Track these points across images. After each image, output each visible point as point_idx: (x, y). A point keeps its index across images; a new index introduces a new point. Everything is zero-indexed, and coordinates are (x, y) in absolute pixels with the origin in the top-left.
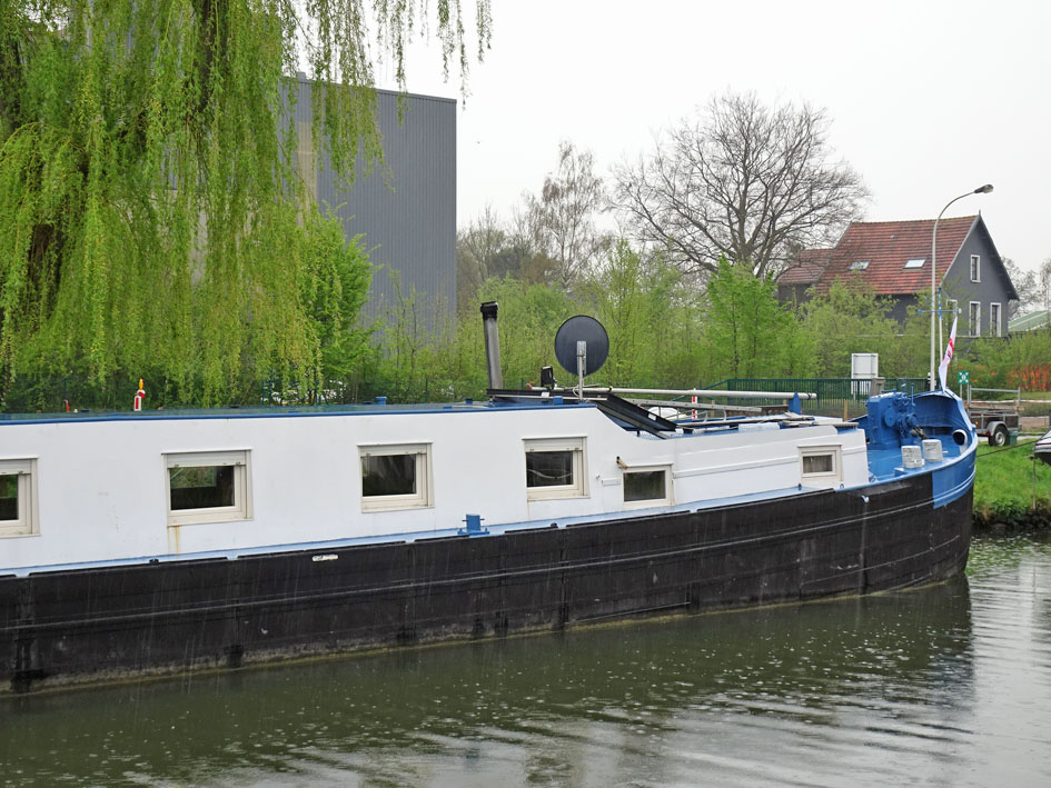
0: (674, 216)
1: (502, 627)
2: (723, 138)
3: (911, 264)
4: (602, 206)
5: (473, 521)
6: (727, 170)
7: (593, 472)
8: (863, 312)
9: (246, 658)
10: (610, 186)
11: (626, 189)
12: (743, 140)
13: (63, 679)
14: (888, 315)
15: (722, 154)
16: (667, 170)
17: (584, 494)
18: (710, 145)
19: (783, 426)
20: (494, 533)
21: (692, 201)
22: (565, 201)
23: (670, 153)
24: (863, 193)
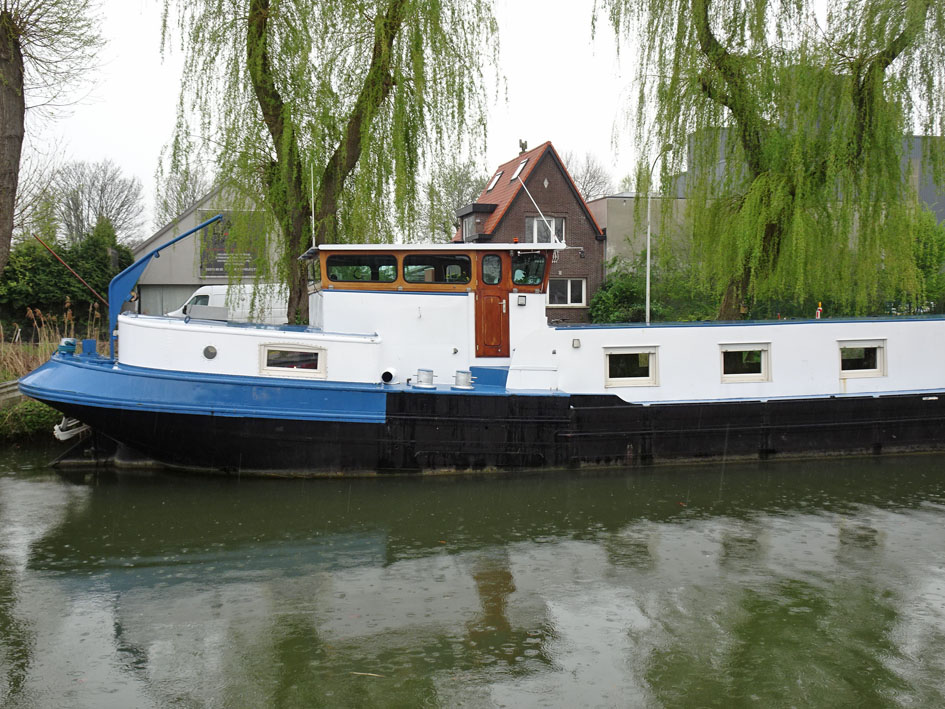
9: (884, 450)
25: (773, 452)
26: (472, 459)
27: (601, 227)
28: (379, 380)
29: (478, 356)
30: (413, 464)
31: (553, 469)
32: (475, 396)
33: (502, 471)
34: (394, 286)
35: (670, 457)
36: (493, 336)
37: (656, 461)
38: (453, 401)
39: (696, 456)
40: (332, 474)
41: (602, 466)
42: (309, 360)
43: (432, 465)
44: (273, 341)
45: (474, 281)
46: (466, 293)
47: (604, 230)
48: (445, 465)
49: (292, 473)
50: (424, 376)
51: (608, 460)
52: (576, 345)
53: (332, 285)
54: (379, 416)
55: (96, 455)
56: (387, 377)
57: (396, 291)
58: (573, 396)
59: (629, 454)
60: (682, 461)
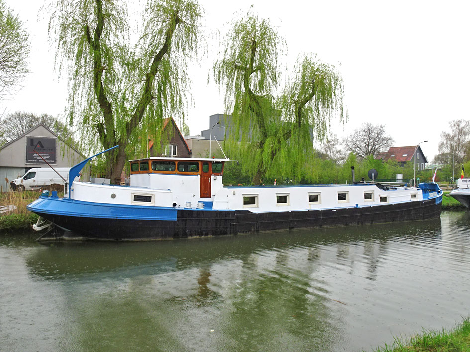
0: (354, 146)
1: (362, 224)
2: (364, 131)
3: (404, 155)
4: (339, 144)
5: (357, 205)
6: (365, 137)
7: (375, 197)
8: (396, 165)
9: (322, 227)
10: (340, 141)
11: (344, 141)
12: (368, 131)
13: (296, 229)
14: (401, 166)
15: (364, 133)
16: (352, 137)
17: (373, 200)
18: (362, 132)
19: (406, 189)
20: (360, 207)
21: (357, 143)
22: (331, 143)
23: (353, 133)
24: (394, 141)
25: (293, 228)
26: (204, 233)
27: (190, 149)
28: (172, 206)
29: (201, 197)
30: (185, 235)
31: (229, 235)
32: (206, 211)
33: (214, 237)
34: (174, 172)
35: (264, 230)
36: (206, 190)
37: (260, 232)
38: (198, 212)
39: (271, 230)
40: (158, 239)
41: (244, 234)
42: (148, 199)
43: (191, 235)
44: (136, 192)
45: (200, 172)
46: (197, 175)
47: (191, 150)
48: (196, 235)
49: (143, 239)
50: (188, 204)
51: (246, 232)
52: (234, 194)
53: (153, 171)
54: (175, 219)
55: (56, 236)
56: (174, 204)
57: (175, 174)
58: (236, 211)
59: (252, 230)
60: (267, 232)
